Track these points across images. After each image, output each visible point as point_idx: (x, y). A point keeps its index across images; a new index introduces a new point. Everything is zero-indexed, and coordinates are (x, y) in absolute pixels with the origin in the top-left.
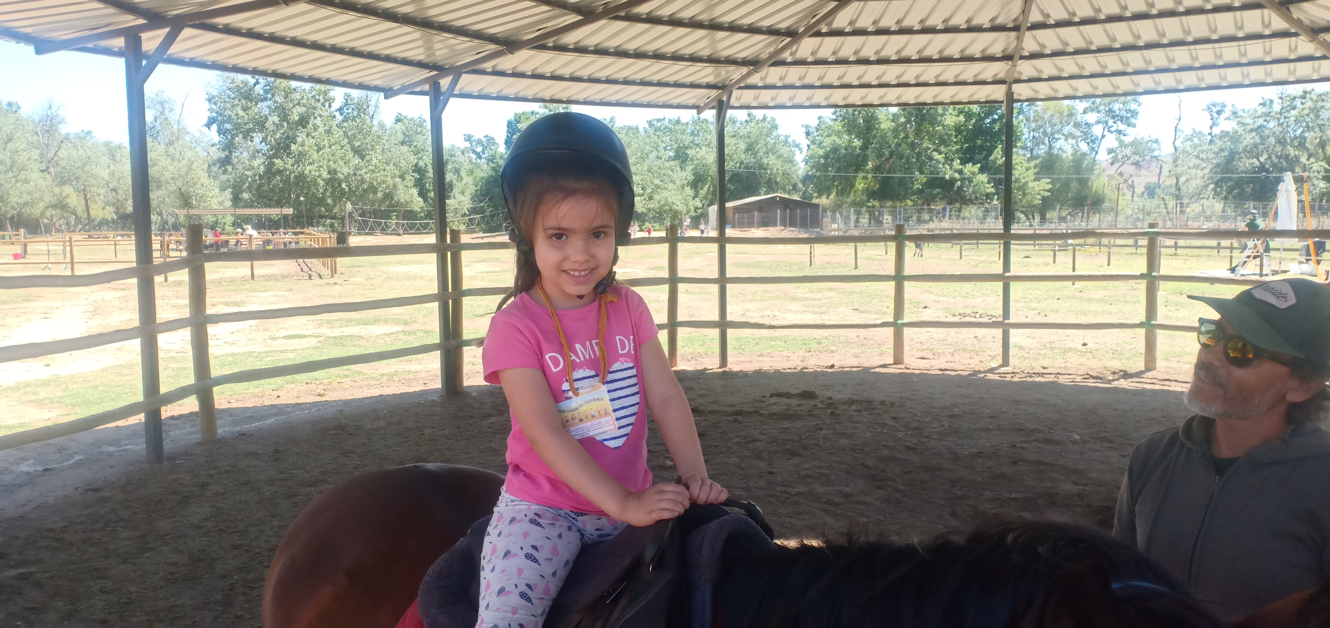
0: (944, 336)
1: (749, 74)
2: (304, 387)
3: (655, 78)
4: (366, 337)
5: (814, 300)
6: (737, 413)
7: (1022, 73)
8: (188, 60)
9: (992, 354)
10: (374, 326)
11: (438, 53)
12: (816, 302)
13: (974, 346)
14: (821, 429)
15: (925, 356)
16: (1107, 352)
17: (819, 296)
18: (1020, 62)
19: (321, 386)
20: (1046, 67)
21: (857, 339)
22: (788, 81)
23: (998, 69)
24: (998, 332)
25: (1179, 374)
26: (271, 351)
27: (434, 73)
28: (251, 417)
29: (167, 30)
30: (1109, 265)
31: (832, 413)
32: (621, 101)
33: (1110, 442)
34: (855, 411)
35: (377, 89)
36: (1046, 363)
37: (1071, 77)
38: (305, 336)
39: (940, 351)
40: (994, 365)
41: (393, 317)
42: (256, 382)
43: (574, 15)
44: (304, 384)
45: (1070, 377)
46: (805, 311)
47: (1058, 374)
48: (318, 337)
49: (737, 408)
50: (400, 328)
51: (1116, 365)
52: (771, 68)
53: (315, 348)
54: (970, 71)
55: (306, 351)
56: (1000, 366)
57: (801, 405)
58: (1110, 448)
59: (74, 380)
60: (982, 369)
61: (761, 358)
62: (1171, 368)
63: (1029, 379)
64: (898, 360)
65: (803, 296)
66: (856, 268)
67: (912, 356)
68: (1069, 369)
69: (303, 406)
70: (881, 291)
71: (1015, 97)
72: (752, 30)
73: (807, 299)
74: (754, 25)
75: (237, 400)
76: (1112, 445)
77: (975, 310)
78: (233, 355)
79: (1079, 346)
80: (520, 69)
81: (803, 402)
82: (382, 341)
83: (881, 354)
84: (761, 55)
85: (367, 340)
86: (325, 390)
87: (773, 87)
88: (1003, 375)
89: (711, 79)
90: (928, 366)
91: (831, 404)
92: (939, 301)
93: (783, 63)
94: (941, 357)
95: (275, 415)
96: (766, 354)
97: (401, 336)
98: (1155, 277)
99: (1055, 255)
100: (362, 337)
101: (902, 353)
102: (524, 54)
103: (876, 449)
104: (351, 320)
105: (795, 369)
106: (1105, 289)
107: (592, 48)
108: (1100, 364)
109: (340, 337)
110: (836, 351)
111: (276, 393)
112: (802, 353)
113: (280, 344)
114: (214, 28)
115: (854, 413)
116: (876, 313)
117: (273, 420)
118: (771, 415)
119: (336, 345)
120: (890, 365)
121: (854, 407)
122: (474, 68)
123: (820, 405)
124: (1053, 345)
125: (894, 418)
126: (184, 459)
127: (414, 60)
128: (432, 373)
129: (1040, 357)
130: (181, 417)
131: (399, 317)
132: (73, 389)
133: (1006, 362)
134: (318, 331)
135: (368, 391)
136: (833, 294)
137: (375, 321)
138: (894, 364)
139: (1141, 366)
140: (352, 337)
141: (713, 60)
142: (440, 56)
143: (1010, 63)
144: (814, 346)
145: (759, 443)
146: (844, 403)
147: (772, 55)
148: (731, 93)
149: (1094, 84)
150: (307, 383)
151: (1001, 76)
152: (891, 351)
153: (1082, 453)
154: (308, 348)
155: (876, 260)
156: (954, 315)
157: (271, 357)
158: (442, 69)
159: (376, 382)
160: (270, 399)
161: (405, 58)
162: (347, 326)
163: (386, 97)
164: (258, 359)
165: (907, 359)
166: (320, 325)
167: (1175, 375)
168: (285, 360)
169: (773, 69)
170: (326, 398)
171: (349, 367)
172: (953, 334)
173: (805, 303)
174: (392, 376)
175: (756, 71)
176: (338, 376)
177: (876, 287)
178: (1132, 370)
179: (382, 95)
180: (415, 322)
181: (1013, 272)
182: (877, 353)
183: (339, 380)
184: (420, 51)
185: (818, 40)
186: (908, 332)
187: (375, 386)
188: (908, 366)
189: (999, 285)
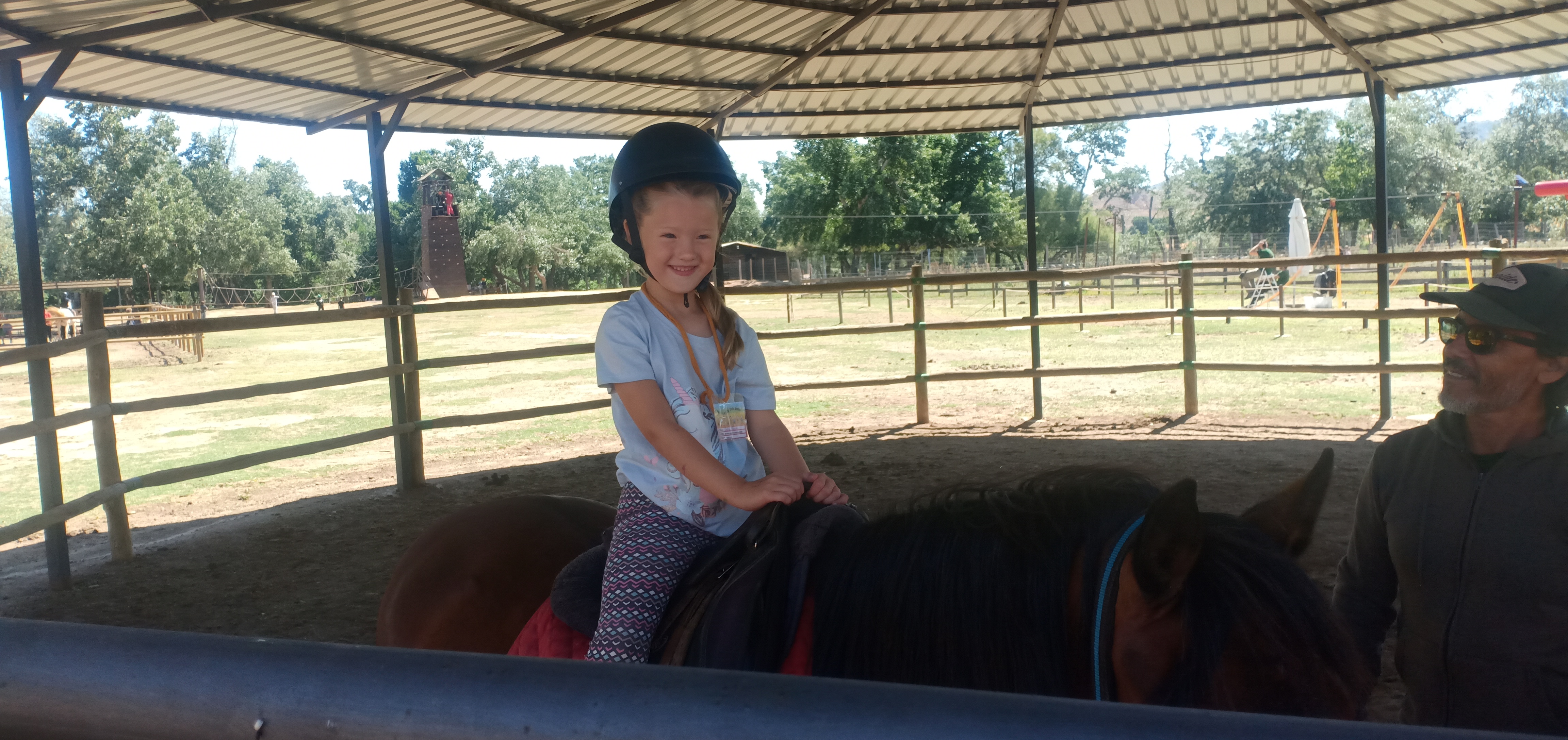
0: (960, 390)
1: (745, 100)
2: (218, 491)
4: (272, 429)
5: (805, 359)
7: (1043, 95)
9: (1020, 406)
10: (275, 415)
12: (808, 362)
13: (996, 400)
14: (863, 496)
15: (948, 413)
16: (1139, 398)
17: (809, 354)
18: (1043, 82)
19: (239, 488)
20: (1068, 87)
21: (867, 400)
22: (788, 106)
23: (1014, 90)
24: (1029, 381)
25: (1223, 416)
26: (157, 452)
27: (373, 101)
28: (162, 529)
29: (57, 53)
30: (1113, 305)
31: (869, 479)
34: (893, 475)
35: (298, 122)
36: (1080, 413)
37: (1094, 98)
38: (193, 432)
39: (963, 407)
40: (1027, 419)
41: (295, 403)
42: (155, 488)
43: (553, 31)
44: (217, 487)
45: (1110, 426)
46: (798, 372)
47: (1096, 424)
48: (209, 432)
50: (311, 416)
51: (1153, 410)
52: (771, 92)
54: (987, 93)
55: (202, 449)
56: (1034, 420)
60: (1014, 425)
62: (1215, 412)
63: (1068, 434)
64: (922, 419)
65: (792, 355)
66: (841, 321)
67: (935, 413)
70: (877, 346)
71: (1034, 121)
72: (754, 48)
73: (796, 359)
74: (757, 43)
75: (138, 511)
77: (985, 362)
79: (1109, 395)
80: (478, 96)
82: (294, 433)
84: (760, 78)
85: (277, 433)
86: (246, 492)
87: (770, 114)
88: (1035, 430)
89: (698, 106)
90: (955, 423)
91: (865, 470)
92: (942, 354)
93: (785, 86)
94: (966, 414)
97: (317, 426)
98: (1192, 312)
99: (1054, 299)
100: (268, 429)
101: (926, 410)
102: (487, 77)
104: (244, 411)
105: (811, 435)
106: (1116, 332)
107: (567, 70)
108: (1136, 411)
109: (240, 431)
110: (849, 413)
111: (183, 499)
113: (164, 443)
114: (111, 51)
115: (893, 478)
116: (879, 370)
119: (238, 439)
120: (915, 424)
121: (890, 471)
122: (423, 96)
123: (853, 472)
124: (1080, 394)
126: (98, 583)
127: (349, 87)
129: (1072, 407)
131: (303, 403)
133: (1038, 414)
134: (206, 425)
135: (302, 491)
136: (824, 352)
137: (277, 409)
138: (920, 423)
139: (1180, 410)
140: (256, 430)
141: (704, 83)
142: (379, 82)
143: (1030, 83)
144: (823, 410)
146: (879, 468)
147: (773, 78)
148: (723, 121)
149: (1116, 105)
150: (221, 486)
151: (1019, 98)
152: (914, 410)
154: (203, 446)
155: (860, 312)
156: (964, 368)
157: (161, 458)
158: (383, 98)
159: (308, 480)
160: (180, 507)
161: (340, 84)
162: (241, 417)
163: (309, 132)
164: (144, 462)
165: (932, 418)
166: (206, 416)
167: (1219, 419)
168: (181, 461)
169: (772, 94)
170: (250, 502)
171: (266, 464)
172: (969, 389)
173: (795, 363)
174: (326, 472)
175: (754, 95)
176: (257, 475)
177: (870, 343)
178: (1174, 417)
179: (303, 129)
180: (326, 408)
181: (1041, 314)
182: (896, 413)
183: (259, 480)
184: (354, 77)
185: (825, 59)
186: (930, 386)
187: (308, 485)
188: (933, 425)
189: (1028, 329)
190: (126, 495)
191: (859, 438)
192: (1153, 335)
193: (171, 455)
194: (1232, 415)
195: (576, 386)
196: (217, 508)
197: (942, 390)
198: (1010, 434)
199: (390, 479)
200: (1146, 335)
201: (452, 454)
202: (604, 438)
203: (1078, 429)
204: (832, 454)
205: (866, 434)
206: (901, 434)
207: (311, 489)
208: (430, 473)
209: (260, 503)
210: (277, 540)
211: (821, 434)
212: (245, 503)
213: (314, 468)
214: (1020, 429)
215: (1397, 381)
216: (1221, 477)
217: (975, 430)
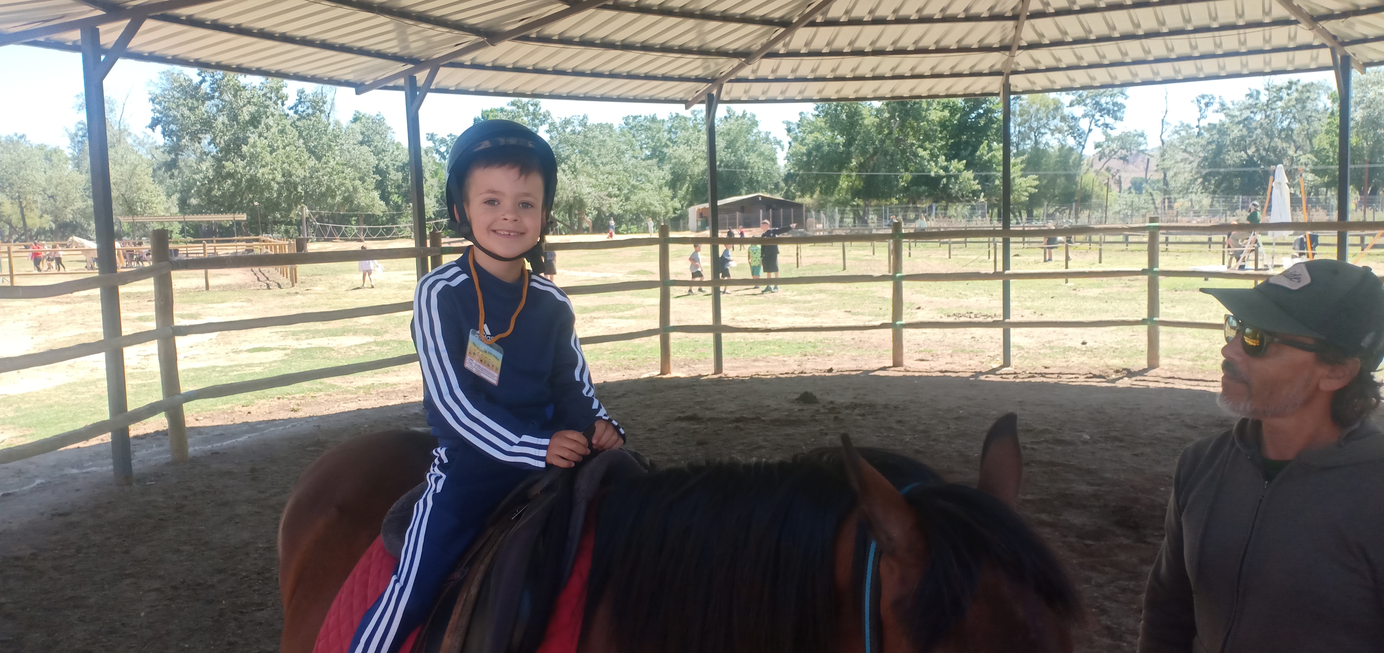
0: (941, 336)
1: (740, 67)
2: (275, 403)
3: (643, 71)
4: (335, 349)
5: (805, 302)
6: (738, 420)
7: (1019, 64)
8: (146, 54)
9: (992, 354)
10: (343, 337)
11: (413, 45)
12: (806, 305)
13: (972, 346)
14: (826, 434)
15: (924, 358)
16: (1107, 350)
17: (809, 298)
18: (1017, 52)
19: (293, 401)
20: (1044, 57)
21: (852, 342)
22: (781, 73)
23: (995, 60)
24: (998, 332)
25: (1182, 371)
26: (236, 366)
27: (410, 66)
28: (222, 434)
29: (127, 22)
30: (1100, 262)
31: (836, 418)
32: (606, 95)
33: (1121, 441)
34: (859, 415)
35: (348, 84)
36: (1047, 362)
37: (1069, 68)
38: (270, 349)
39: (939, 353)
40: (995, 366)
41: (363, 327)
42: (224, 398)
43: (560, 4)
44: (276, 399)
45: (1074, 376)
46: (796, 314)
47: (1060, 373)
48: (284, 349)
49: (737, 415)
50: (371, 339)
51: (1118, 363)
52: (764, 60)
53: (283, 361)
54: (967, 62)
55: (273, 364)
56: (1002, 367)
57: (803, 410)
58: (1122, 447)
59: (26, 399)
60: (983, 371)
61: (756, 364)
62: (1173, 365)
63: (1033, 380)
64: (897, 363)
65: (793, 298)
66: (844, 269)
67: (910, 358)
68: (1071, 368)
69: (277, 422)
70: (872, 292)
71: (1012, 89)
72: (745, 19)
73: (797, 302)
74: (747, 15)
75: (205, 418)
76: (1122, 444)
77: (970, 311)
78: (195, 370)
79: (1079, 345)
80: (501, 62)
81: (805, 407)
82: (353, 353)
83: (880, 357)
84: (753, 47)
85: (339, 352)
86: (298, 405)
87: (765, 80)
88: (1004, 376)
89: (699, 72)
90: (928, 368)
91: (833, 409)
92: (932, 302)
93: (775, 55)
94: (940, 359)
95: (246, 432)
96: (761, 359)
97: (373, 348)
98: (1156, 272)
100: (332, 349)
101: (902, 355)
102: (506, 45)
104: (318, 332)
105: (793, 373)
106: (1099, 286)
107: (577, 40)
108: (1102, 362)
109: (308, 349)
110: (832, 354)
111: (245, 409)
112: (797, 357)
113: (244, 358)
114: (176, 20)
115: (858, 417)
116: (870, 315)
117: (246, 437)
118: (774, 422)
119: (305, 357)
120: (890, 367)
121: (857, 411)
122: (452, 62)
123: (822, 410)
124: (1052, 344)
125: (899, 422)
126: (155, 480)
127: (389, 53)
128: (410, 385)
129: (1041, 357)
130: (145, 436)
131: (368, 327)
132: (26, 409)
133: (1007, 363)
134: (283, 343)
135: (345, 405)
136: (823, 296)
137: (344, 332)
138: (894, 366)
139: (1143, 363)
140: (321, 349)
141: (703, 52)
142: (415, 48)
143: (1007, 53)
144: (810, 350)
145: (763, 450)
146: (847, 408)
147: (765, 47)
148: (721, 86)
149: (1092, 75)
150: (279, 398)
151: (998, 67)
152: (890, 353)
153: (1093, 453)
154: (275, 361)
155: (863, 261)
156: (949, 316)
157: (237, 371)
158: (417, 63)
159: (353, 396)
160: (240, 415)
161: (379, 50)
162: (314, 337)
163: (358, 93)
165: (907, 362)
166: (285, 337)
167: (1179, 373)
168: (252, 374)
169: (765, 61)
170: (299, 413)
171: (322, 380)
172: (949, 335)
173: (795, 305)
174: (369, 389)
175: (748, 63)
176: (311, 390)
177: (867, 289)
178: (1135, 368)
179: (353, 90)
180: (386, 332)
181: (1013, 270)
182: (875, 356)
183: (312, 394)
184: (394, 43)
185: (812, 30)
186: (907, 333)
187: (351, 400)
188: (908, 369)
189: (999, 283)
190: (185, 405)
191: (836, 377)
192: (1134, 289)
193: (247, 369)
194: (1191, 370)
195: (600, 320)
197: (924, 336)
198: (978, 378)
200: (1127, 289)
202: (611, 369)
203: (1042, 376)
204: (806, 393)
205: (843, 374)
206: (875, 376)
207: (354, 404)
210: (312, 449)
211: (802, 373)
212: (295, 414)
213: (361, 385)
214: (989, 374)
216: (1169, 431)
217: (948, 374)
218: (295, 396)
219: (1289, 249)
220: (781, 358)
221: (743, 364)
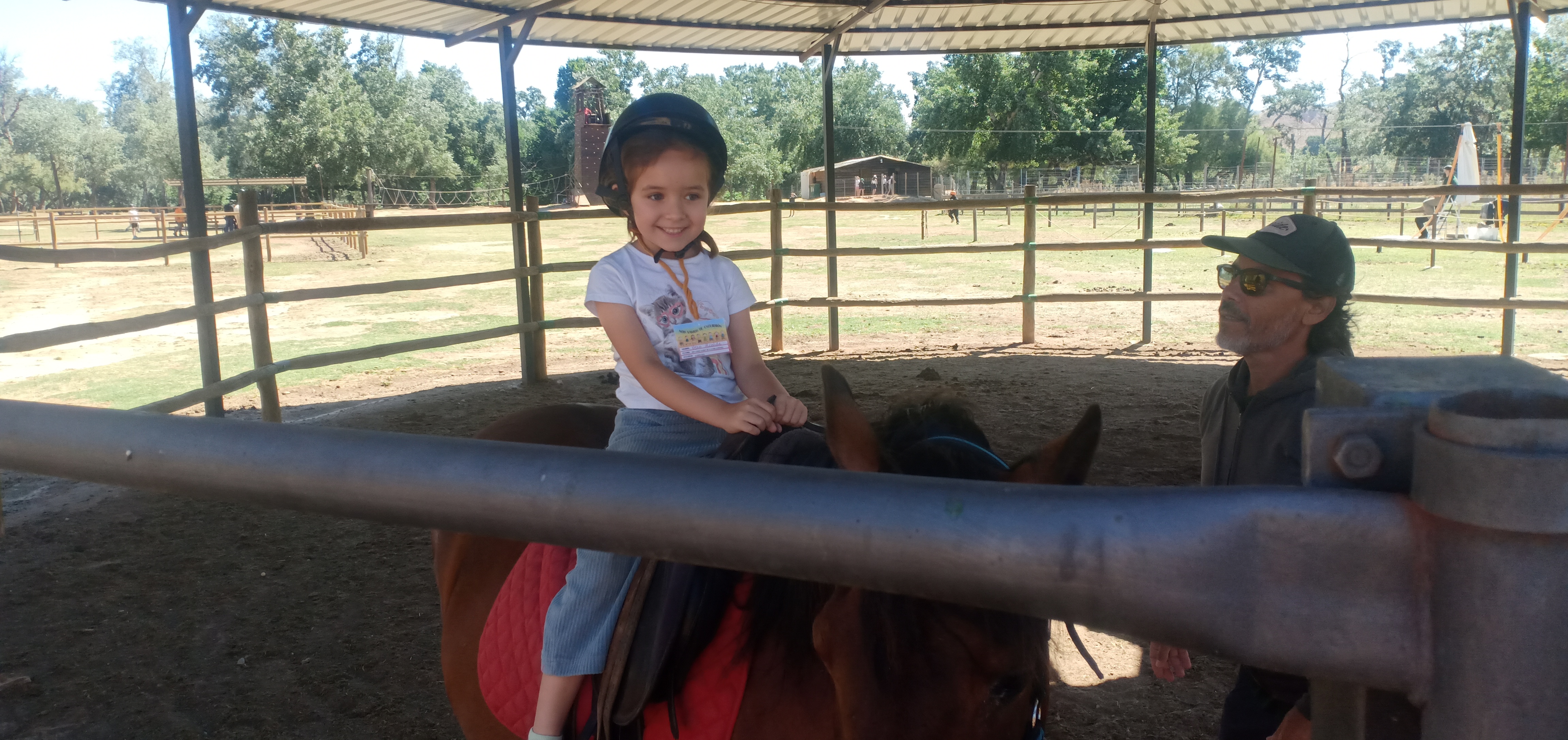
0: (1078, 312)
1: (860, 15)
2: (364, 377)
3: (753, 20)
4: (420, 323)
5: (930, 276)
7: (1166, 12)
9: (1132, 330)
10: (425, 311)
12: (932, 279)
13: (1111, 322)
15: (1058, 334)
17: (935, 271)
19: (382, 376)
20: (1193, 4)
21: (981, 318)
22: (905, 22)
23: (1140, 7)
24: (1138, 306)
26: (315, 340)
27: (504, 16)
32: (713, 47)
34: (984, 391)
35: (437, 35)
36: (1190, 338)
37: (1221, 16)
38: (350, 323)
39: (1074, 329)
40: (1134, 342)
41: (445, 301)
44: (364, 374)
46: (919, 289)
48: (364, 323)
50: (457, 314)
52: (886, 8)
53: (363, 334)
54: (1108, 10)
55: (355, 339)
56: (1141, 343)
57: (923, 386)
59: (98, 373)
60: (1120, 348)
61: (875, 340)
63: (1172, 360)
64: (1028, 339)
65: (916, 272)
66: (975, 240)
67: (1042, 334)
71: (1158, 38)
73: (921, 276)
75: (292, 392)
77: (1112, 285)
80: (601, 12)
81: (926, 382)
82: (440, 328)
83: (1009, 333)
85: (424, 327)
87: (887, 29)
88: (1143, 354)
89: (815, 21)
90: (1061, 344)
91: (956, 385)
92: (1071, 276)
93: (899, 3)
94: (1075, 335)
96: (880, 335)
97: (460, 323)
99: (1202, 222)
100: (416, 324)
101: (1033, 330)
103: (1008, 429)
104: (398, 306)
105: (914, 350)
109: (392, 324)
110: (958, 330)
111: (333, 384)
112: (920, 334)
113: (322, 332)
115: (982, 394)
117: (338, 411)
119: (388, 332)
120: (1020, 344)
121: (981, 388)
122: (549, 11)
123: (944, 386)
124: (1199, 320)
125: (1026, 398)
127: (482, 3)
128: (506, 361)
129: (1185, 333)
131: (452, 301)
132: (99, 383)
133: (1146, 339)
134: (362, 318)
135: (437, 380)
136: (950, 269)
137: (427, 306)
138: (1025, 342)
140: (405, 323)
144: (934, 326)
146: (971, 384)
148: (840, 36)
149: (1246, 24)
150: (367, 373)
151: (1143, 15)
152: (1020, 329)
154: (357, 336)
155: (997, 231)
156: (1088, 290)
157: (317, 346)
158: (514, 13)
159: (444, 371)
160: (329, 390)
162: (394, 312)
163: (447, 45)
164: (303, 348)
165: (1038, 339)
166: (363, 309)
168: (333, 347)
169: (888, 9)
170: (391, 388)
172: (1087, 311)
173: (919, 279)
174: (461, 364)
175: (869, 11)
176: (400, 365)
177: (999, 262)
179: (441, 42)
180: (471, 306)
182: (1004, 332)
186: (1039, 307)
187: (444, 375)
188: (1039, 345)
189: (1141, 253)
190: (277, 375)
191: (961, 355)
193: (328, 343)
196: (362, 392)
197: (1059, 311)
198: (1113, 357)
199: (517, 374)
201: (576, 354)
203: (1185, 354)
204: (928, 369)
205: (968, 351)
206: (1004, 353)
207: (447, 379)
208: (552, 370)
209: (400, 389)
210: (409, 422)
211: (924, 349)
212: (387, 390)
213: (452, 361)
214: (1126, 352)
215: (1522, 317)
217: (1080, 352)
218: (384, 370)
219: (1476, 218)
220: (902, 334)
221: (860, 341)
